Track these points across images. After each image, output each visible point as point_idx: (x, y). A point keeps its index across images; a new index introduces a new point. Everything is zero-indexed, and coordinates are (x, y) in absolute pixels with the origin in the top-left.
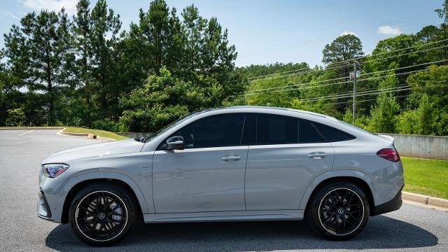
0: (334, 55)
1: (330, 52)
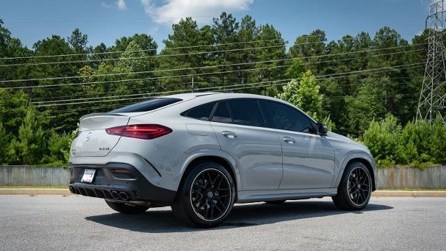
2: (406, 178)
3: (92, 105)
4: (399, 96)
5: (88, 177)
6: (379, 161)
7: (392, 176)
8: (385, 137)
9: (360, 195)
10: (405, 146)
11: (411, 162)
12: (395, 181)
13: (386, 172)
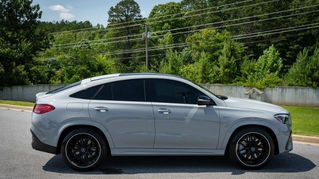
0: (118, 16)
1: (114, 14)
3: (298, 32)
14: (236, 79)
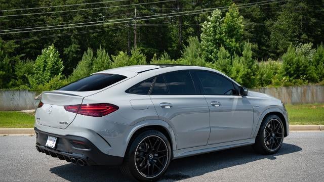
2: (316, 94)
4: (313, 20)
5: (51, 143)
6: (294, 81)
7: (304, 93)
8: (299, 59)
9: (274, 142)
10: (316, 67)
11: (321, 80)
12: (307, 97)
13: (299, 89)
14: (11, 83)
